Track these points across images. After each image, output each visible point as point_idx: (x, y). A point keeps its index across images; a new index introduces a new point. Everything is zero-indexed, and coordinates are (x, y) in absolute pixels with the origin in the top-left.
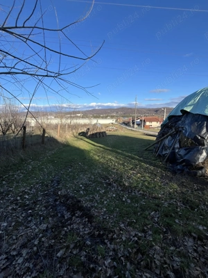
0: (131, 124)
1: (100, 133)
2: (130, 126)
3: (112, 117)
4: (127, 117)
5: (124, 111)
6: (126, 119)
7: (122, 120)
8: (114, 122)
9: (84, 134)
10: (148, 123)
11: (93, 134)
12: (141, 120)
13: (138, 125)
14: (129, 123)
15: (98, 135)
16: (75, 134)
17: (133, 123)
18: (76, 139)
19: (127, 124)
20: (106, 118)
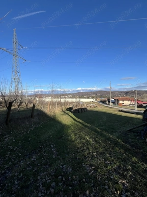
0: (107, 102)
1: (82, 109)
2: (106, 104)
3: (93, 97)
4: (104, 97)
5: (101, 93)
6: (103, 99)
7: (100, 99)
8: (94, 101)
9: (70, 109)
10: (121, 102)
11: (76, 110)
12: (115, 100)
13: (113, 103)
14: (105, 101)
15: (80, 111)
16: (64, 109)
17: (109, 102)
19: (104, 102)
20: (88, 98)
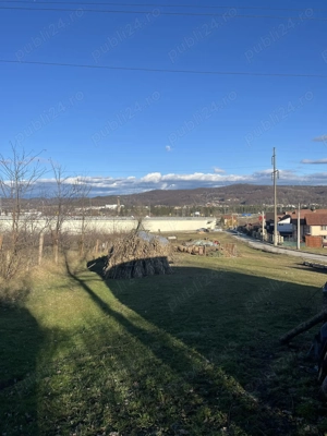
0: (264, 233)
1: (144, 262)
2: (259, 238)
3: (207, 212)
4: (253, 211)
6: (248, 219)
7: (235, 220)
8: (213, 226)
9: (98, 266)
10: (316, 231)
11: (122, 266)
12: (294, 222)
13: (287, 235)
14: (257, 228)
16: (75, 264)
17: (270, 230)
18: (67, 280)
19: (251, 232)
20: (188, 214)
